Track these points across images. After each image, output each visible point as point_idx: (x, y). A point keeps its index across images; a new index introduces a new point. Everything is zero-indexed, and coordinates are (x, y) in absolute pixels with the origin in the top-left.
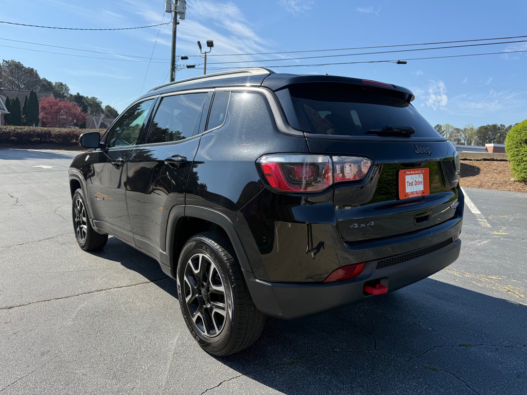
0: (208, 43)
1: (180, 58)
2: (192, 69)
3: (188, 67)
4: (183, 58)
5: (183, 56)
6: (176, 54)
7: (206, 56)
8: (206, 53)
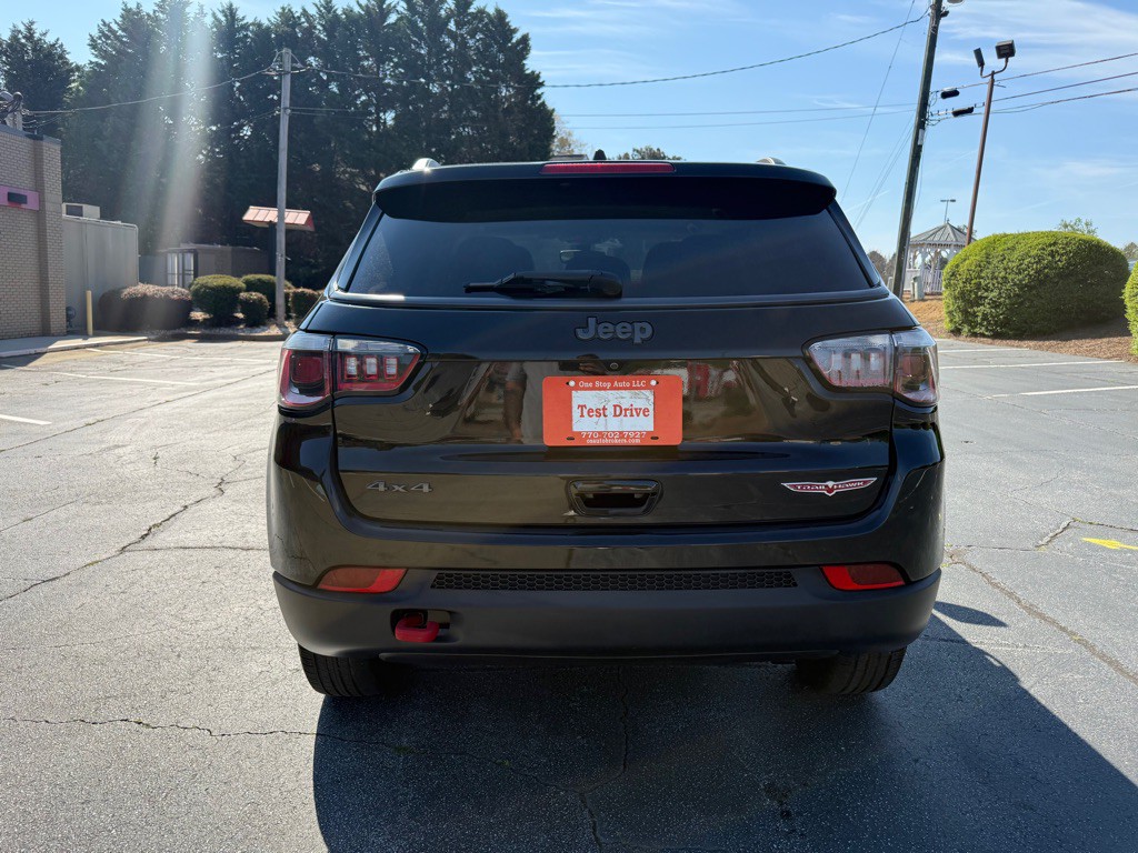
0: (999, 49)
1: (939, 94)
2: (966, 117)
3: (957, 114)
4: (945, 95)
5: (946, 89)
6: (932, 89)
7: (993, 81)
8: (993, 73)
